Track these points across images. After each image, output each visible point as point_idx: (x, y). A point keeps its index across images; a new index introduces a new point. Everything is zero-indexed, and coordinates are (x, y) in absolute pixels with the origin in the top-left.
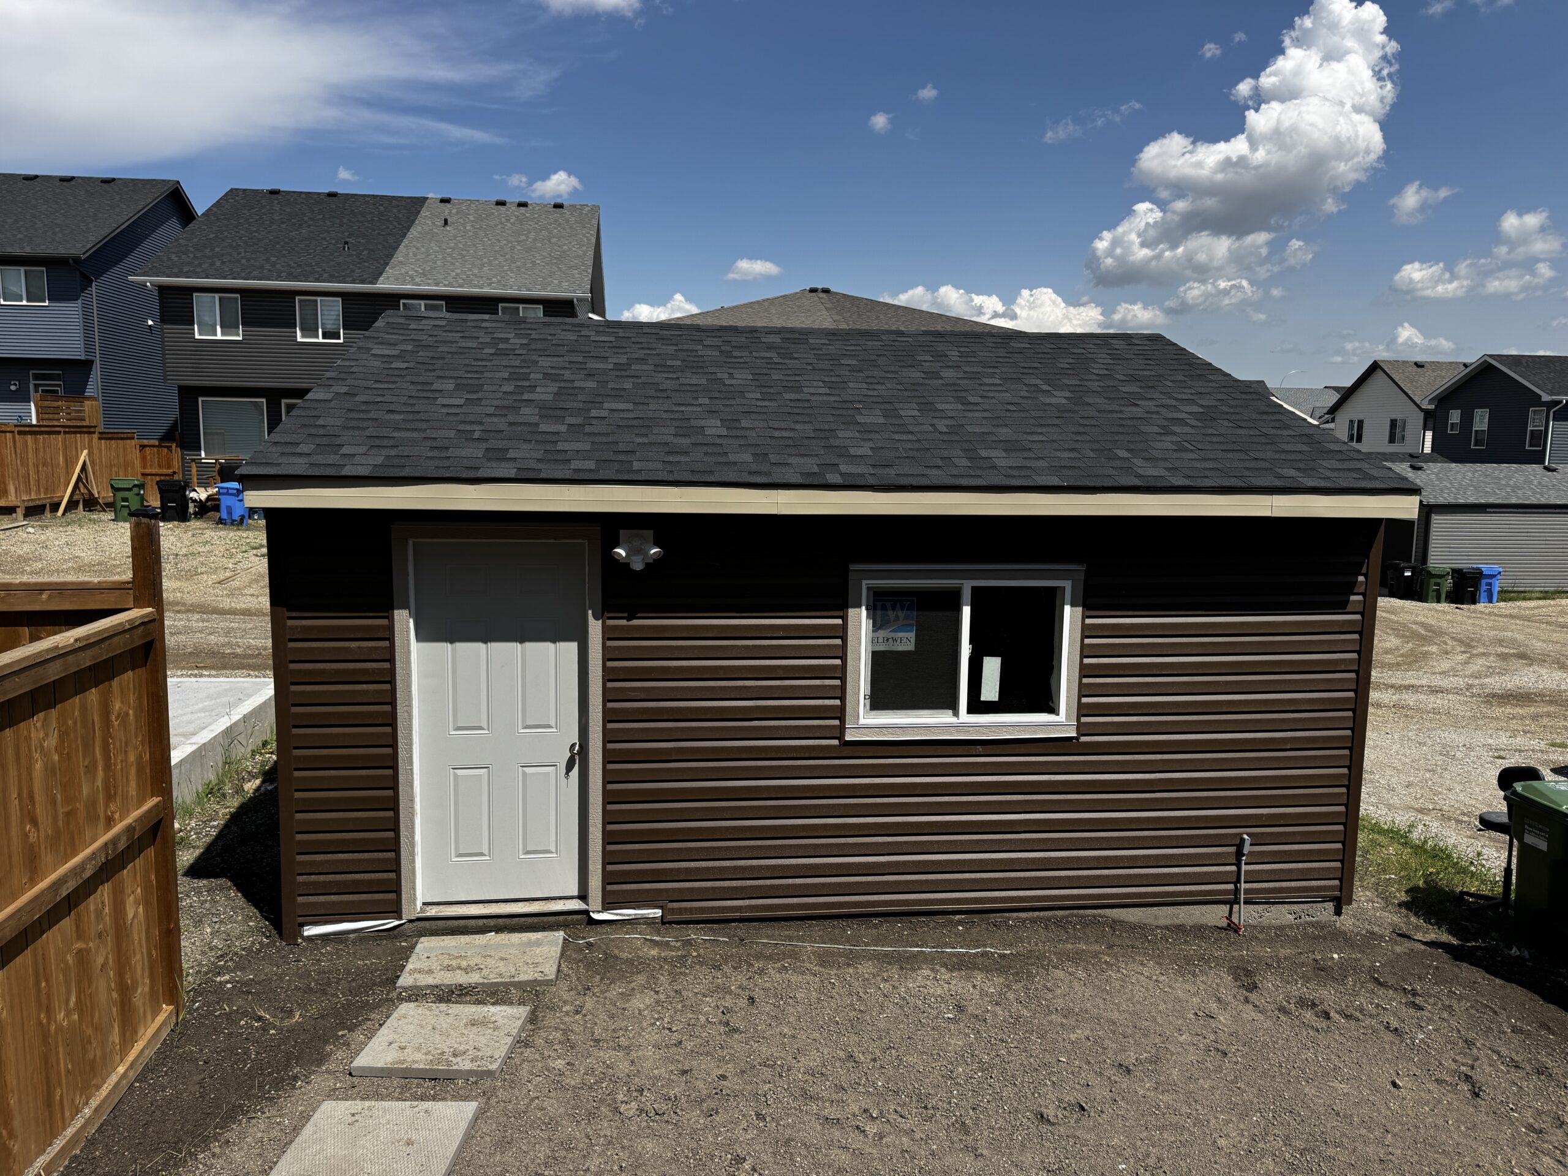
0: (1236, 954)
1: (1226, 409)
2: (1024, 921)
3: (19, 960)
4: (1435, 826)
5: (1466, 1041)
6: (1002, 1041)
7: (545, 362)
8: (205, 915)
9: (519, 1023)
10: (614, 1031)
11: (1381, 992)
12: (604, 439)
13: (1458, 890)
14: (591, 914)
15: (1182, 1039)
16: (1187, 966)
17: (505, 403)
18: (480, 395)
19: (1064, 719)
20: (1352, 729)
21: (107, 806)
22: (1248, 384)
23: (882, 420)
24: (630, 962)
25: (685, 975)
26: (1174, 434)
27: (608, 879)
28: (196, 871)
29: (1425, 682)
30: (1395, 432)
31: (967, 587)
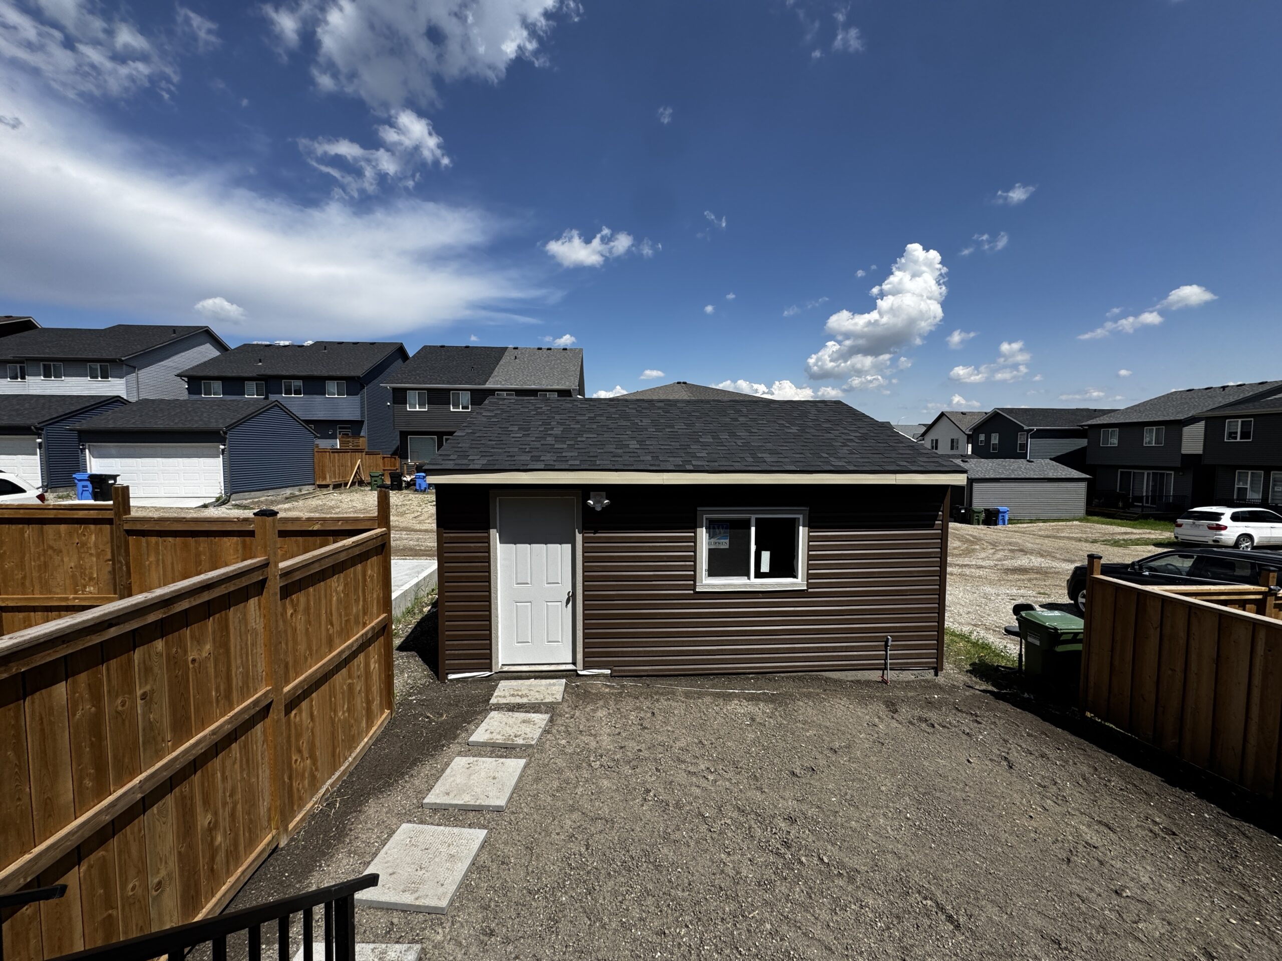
0: (886, 694)
1: (872, 434)
2: (783, 678)
3: (323, 688)
4: (983, 633)
5: (1004, 740)
6: (773, 735)
7: (557, 417)
8: (405, 669)
9: (545, 722)
10: (589, 727)
11: (960, 714)
12: (583, 451)
13: (996, 664)
14: (578, 671)
15: (861, 736)
16: (863, 700)
17: (540, 435)
18: (529, 432)
19: (800, 581)
20: (939, 585)
21: (363, 618)
22: (883, 423)
23: (711, 440)
24: (596, 694)
25: (622, 701)
26: (849, 446)
27: (585, 655)
28: (401, 648)
29: (974, 563)
30: (953, 444)
31: (753, 518)
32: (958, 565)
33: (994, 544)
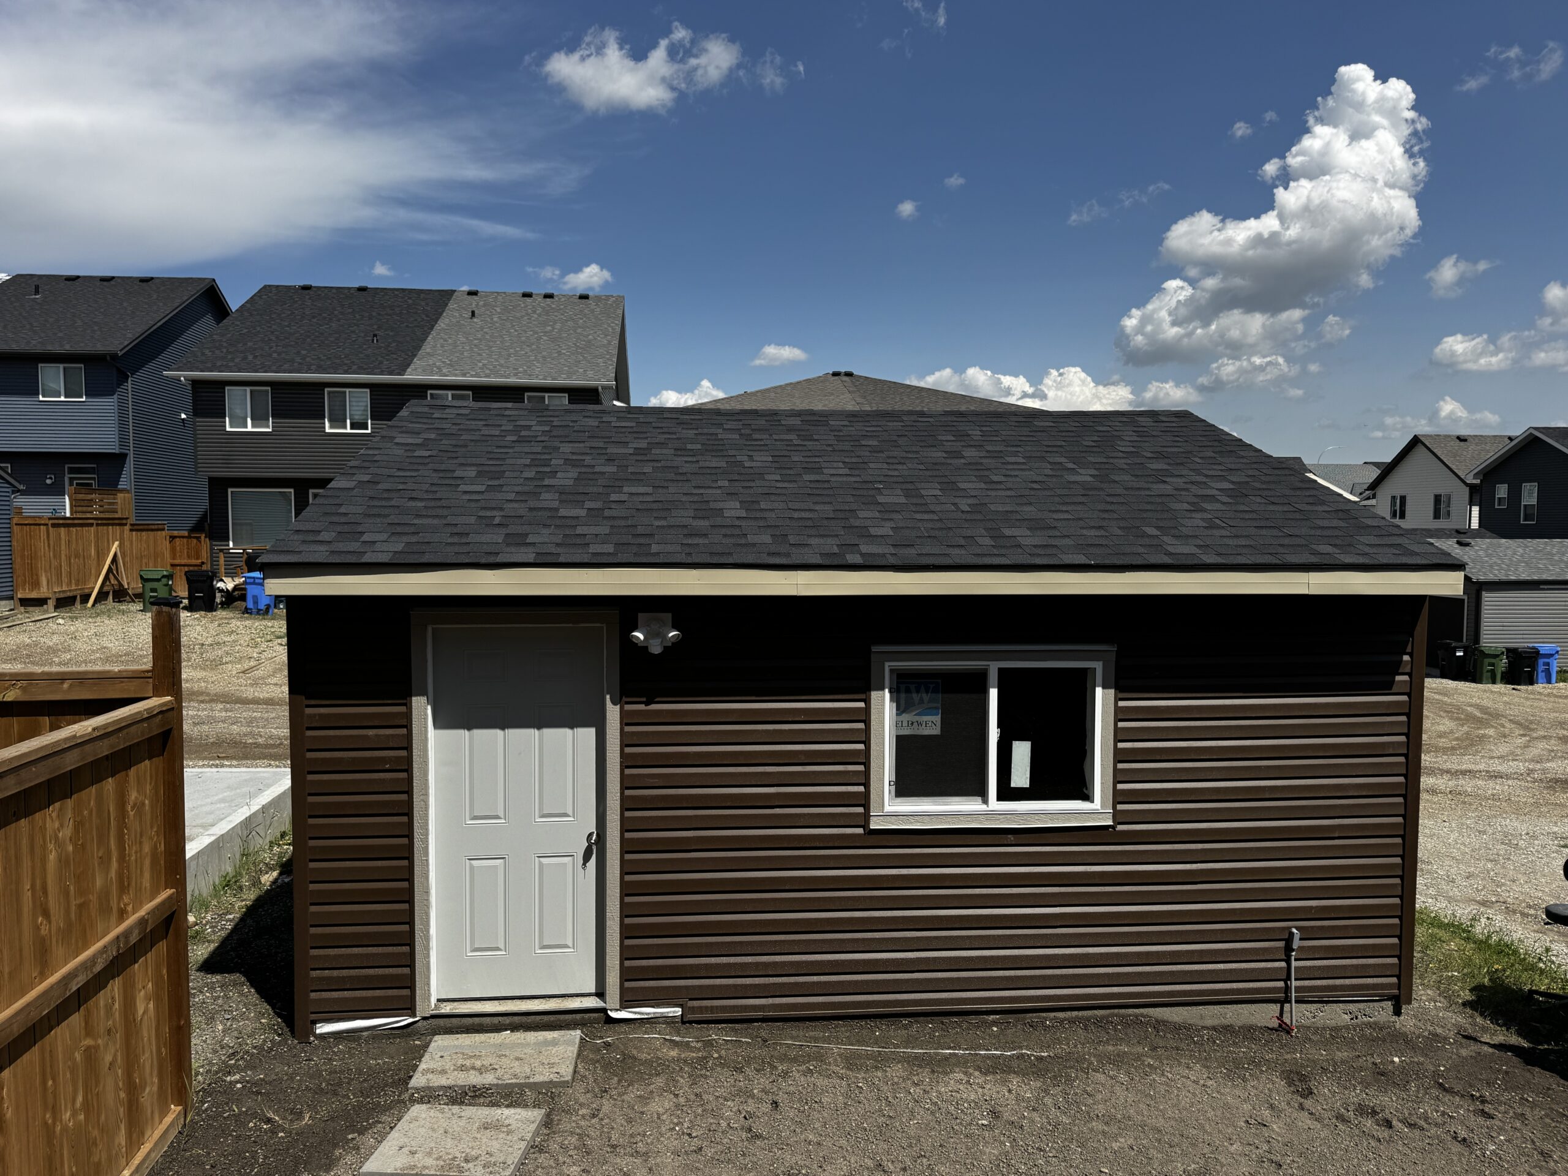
0: (1288, 1056)
1: (1258, 485)
2: (1062, 1021)
3: (26, 1057)
4: (1499, 920)
5: (1542, 1153)
6: (1041, 1150)
7: (566, 448)
8: (217, 1012)
9: (533, 1127)
10: (631, 1136)
11: (1447, 1098)
12: (623, 523)
13: (1527, 988)
14: (609, 1012)
15: (1233, 1149)
16: (1235, 1070)
17: (526, 489)
18: (500, 482)
19: (1099, 807)
20: (1404, 816)
21: (120, 898)
22: (1280, 460)
23: (903, 500)
24: (648, 1063)
25: (706, 1077)
26: (1205, 510)
27: (626, 975)
28: (209, 966)
29: (1482, 767)
30: (1440, 507)
31: (993, 669)
32: (1448, 772)
33: (1526, 727)
